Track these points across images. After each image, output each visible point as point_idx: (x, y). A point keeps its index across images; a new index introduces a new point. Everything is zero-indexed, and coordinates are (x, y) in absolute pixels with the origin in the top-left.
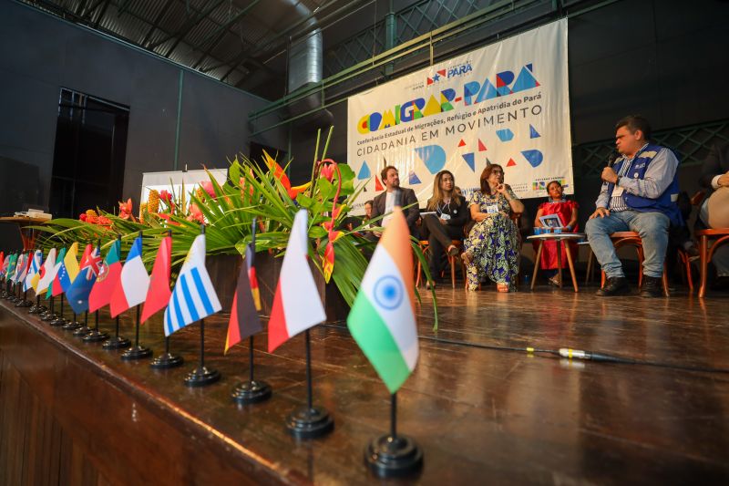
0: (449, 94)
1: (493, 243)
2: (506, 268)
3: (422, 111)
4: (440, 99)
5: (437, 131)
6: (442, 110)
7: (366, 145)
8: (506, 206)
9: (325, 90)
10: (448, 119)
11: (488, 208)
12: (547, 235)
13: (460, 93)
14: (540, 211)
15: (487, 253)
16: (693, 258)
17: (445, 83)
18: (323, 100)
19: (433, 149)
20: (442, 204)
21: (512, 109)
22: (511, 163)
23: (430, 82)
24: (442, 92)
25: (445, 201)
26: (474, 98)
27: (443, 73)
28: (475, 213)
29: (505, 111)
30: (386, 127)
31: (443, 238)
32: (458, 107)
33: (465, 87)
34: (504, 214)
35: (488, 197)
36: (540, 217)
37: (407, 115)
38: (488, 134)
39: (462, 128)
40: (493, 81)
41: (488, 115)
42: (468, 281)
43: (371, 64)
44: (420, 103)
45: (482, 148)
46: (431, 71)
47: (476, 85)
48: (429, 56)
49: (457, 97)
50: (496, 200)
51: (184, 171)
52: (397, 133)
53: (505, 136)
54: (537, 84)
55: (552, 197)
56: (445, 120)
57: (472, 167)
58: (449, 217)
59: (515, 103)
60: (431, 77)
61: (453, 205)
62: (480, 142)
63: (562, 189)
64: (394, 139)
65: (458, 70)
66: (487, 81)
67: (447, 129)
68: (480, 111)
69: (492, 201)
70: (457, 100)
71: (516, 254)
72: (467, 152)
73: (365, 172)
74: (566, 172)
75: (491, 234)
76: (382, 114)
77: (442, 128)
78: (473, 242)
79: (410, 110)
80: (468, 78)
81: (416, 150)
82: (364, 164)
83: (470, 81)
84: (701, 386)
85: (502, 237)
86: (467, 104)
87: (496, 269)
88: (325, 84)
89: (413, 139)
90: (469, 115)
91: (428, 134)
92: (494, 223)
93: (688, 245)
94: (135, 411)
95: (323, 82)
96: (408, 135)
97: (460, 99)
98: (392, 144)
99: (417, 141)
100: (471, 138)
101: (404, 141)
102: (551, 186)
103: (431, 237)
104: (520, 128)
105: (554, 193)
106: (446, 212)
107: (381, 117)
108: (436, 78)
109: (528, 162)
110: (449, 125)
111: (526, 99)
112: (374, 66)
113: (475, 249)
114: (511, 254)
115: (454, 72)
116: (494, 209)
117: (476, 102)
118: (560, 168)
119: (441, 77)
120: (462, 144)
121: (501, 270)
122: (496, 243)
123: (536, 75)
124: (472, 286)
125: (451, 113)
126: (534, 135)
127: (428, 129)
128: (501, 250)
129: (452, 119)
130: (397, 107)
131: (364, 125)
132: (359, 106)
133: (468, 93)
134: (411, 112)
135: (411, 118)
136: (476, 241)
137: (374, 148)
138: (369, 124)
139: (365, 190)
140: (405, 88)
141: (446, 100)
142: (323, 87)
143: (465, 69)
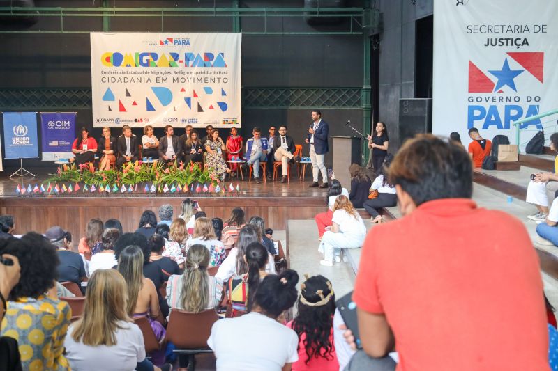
0: (175, 56)
3: (156, 62)
4: (170, 59)
5: (167, 79)
6: (170, 66)
7: (110, 76)
10: (175, 73)
13: (182, 57)
17: (173, 48)
19: (163, 89)
21: (213, 76)
22: (211, 107)
23: (161, 43)
24: (170, 53)
25: (194, 143)
26: (191, 63)
27: (171, 40)
29: (208, 76)
30: (127, 66)
32: (180, 66)
33: (186, 55)
37: (145, 62)
39: (183, 80)
40: (203, 57)
41: (199, 76)
43: (112, 12)
44: (155, 56)
45: (195, 96)
46: (162, 36)
47: (192, 55)
52: (137, 73)
53: (208, 91)
54: (226, 66)
57: (190, 106)
59: (215, 73)
62: (194, 92)
64: (135, 76)
65: (181, 42)
66: (199, 55)
67: (174, 78)
68: (194, 73)
72: (186, 96)
73: (109, 96)
74: (238, 116)
76: (124, 55)
77: (170, 78)
80: (187, 49)
81: (151, 87)
82: (109, 89)
83: (189, 52)
86: (186, 66)
89: (149, 80)
90: (188, 73)
91: (161, 79)
96: (147, 77)
97: (181, 61)
98: (132, 80)
99: (152, 82)
101: (142, 80)
104: (216, 87)
108: (166, 43)
109: (220, 108)
110: (176, 76)
111: (220, 72)
112: (115, 15)
117: (192, 66)
118: (236, 113)
119: (169, 43)
123: (226, 59)
125: (177, 69)
126: (224, 94)
127: (161, 76)
129: (177, 73)
130: (136, 54)
131: (108, 59)
132: (102, 43)
133: (188, 58)
134: (147, 60)
135: (147, 65)
137: (117, 80)
138: (112, 60)
139: (110, 109)
140: (143, 42)
141: (173, 60)
142: (62, 15)
143: (186, 43)
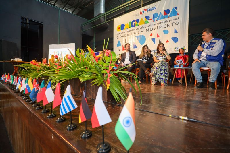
0: (147, 17)
1: (160, 70)
2: (164, 78)
3: (138, 23)
4: (144, 19)
5: (143, 30)
6: (145, 23)
7: (119, 35)
8: (165, 58)
9: (106, 16)
10: (147, 26)
11: (159, 58)
12: (178, 68)
13: (151, 17)
14: (176, 58)
15: (158, 73)
16: (226, 76)
17: (146, 14)
18: (105, 19)
19: (142, 36)
20: (144, 56)
21: (169, 23)
22: (167, 42)
23: (141, 13)
24: (145, 17)
25: (145, 55)
26: (156, 19)
27: (146, 10)
28: (155, 60)
29: (166, 23)
30: (126, 29)
31: (144, 68)
32: (150, 22)
33: (153, 15)
34: (164, 60)
35: (159, 54)
36: (176, 61)
37: (133, 25)
38: (160, 31)
39: (151, 29)
40: (163, 13)
41: (160, 25)
42: (152, 82)
43: (121, 7)
44: (138, 21)
45: (158, 36)
46: (141, 9)
47: (157, 14)
48: (141, 3)
49: (150, 19)
50: (162, 55)
51: (61, 44)
52: (130, 31)
53: (166, 32)
54: (178, 14)
55: (180, 54)
56: (146, 27)
57: (154, 43)
58: (146, 61)
59: (170, 21)
60: (142, 11)
61: (148, 57)
62: (157, 34)
63: (184, 51)
64: (129, 33)
65: (151, 9)
66: (161, 13)
67: (146, 30)
68: (158, 24)
69: (161, 56)
70: (150, 20)
71: (167, 73)
72: (153, 38)
73: (119, 44)
74: (186, 45)
75: (160, 67)
76: (125, 24)
77: (145, 29)
78: (154, 69)
79: (134, 23)
80: (154, 12)
81: (136, 37)
82: (119, 41)
84: (223, 133)
85: (163, 68)
86: (153, 21)
87: (161, 78)
88: (106, 14)
89: (135, 33)
90: (154, 25)
91: (140, 32)
92: (161, 64)
93: (225, 71)
94: (53, 136)
95: (105, 13)
96: (133, 32)
97: (151, 19)
98: (128, 35)
99: (136, 34)
100: (154, 33)
101: (132, 34)
102: (181, 50)
103: (140, 67)
104: (171, 30)
105: (181, 52)
106: (145, 59)
107: (124, 25)
108: (143, 12)
109: (173, 41)
110: (147, 28)
111: (174, 19)
112: (123, 8)
113: (154, 72)
114: (166, 73)
115: (149, 10)
116: (161, 59)
117: (156, 21)
118: (184, 44)
119: (145, 12)
120: (151, 35)
121: (163, 79)
122: (161, 70)
123: (178, 11)
124: (153, 83)
125: (148, 24)
126: (176, 32)
127: (140, 30)
128: (163, 72)
129: (148, 26)
130: (130, 22)
131: (119, 28)
132: (118, 21)
133: (154, 17)
134: (135, 24)
135: (134, 26)
136: (155, 70)
137: (122, 36)
138: (120, 28)
139: (119, 50)
140: (133, 16)
141: (146, 20)
142: (106, 15)
143: (153, 9)
